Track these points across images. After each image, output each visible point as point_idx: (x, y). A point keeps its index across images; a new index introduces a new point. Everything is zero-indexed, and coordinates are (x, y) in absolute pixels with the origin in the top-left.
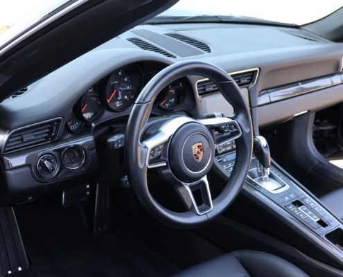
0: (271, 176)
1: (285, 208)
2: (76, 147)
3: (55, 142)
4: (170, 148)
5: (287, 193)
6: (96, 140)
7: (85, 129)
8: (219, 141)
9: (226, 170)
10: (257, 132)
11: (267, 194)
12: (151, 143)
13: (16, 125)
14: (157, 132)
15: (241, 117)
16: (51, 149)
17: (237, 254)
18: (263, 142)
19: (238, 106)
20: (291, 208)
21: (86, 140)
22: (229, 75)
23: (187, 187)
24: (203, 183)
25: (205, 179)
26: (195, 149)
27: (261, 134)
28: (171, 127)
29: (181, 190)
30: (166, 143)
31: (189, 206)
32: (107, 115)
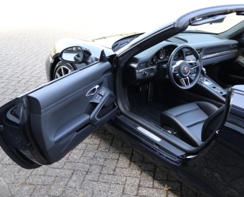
0: (206, 80)
1: (210, 89)
2: (152, 69)
3: (147, 67)
4: (179, 68)
5: (211, 85)
6: (157, 67)
7: (154, 64)
8: (192, 67)
9: (193, 78)
10: (202, 66)
11: (205, 85)
12: (174, 66)
13: (139, 62)
14: (175, 64)
15: (198, 61)
16: (146, 69)
17: (196, 102)
18: (204, 69)
19: (197, 58)
20: (212, 88)
21: (154, 67)
22: (195, 49)
23: (183, 79)
24: (187, 79)
25: (188, 78)
26: (185, 69)
27: (204, 67)
28: (179, 63)
29: (180, 80)
30: (178, 67)
31: (183, 84)
32: (159, 61)
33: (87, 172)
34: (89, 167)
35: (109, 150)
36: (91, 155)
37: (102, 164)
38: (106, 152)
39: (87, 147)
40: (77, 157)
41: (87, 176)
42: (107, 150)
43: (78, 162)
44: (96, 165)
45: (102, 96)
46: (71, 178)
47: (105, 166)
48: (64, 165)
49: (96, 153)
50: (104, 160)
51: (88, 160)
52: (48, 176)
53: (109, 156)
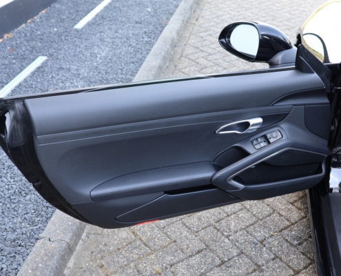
33: (223, 262)
34: (235, 254)
35: (300, 244)
36: (260, 234)
37: (260, 263)
38: (291, 244)
39: (269, 215)
40: (235, 226)
41: (217, 270)
42: (296, 242)
43: (228, 237)
44: (251, 258)
45: (269, 143)
46: (191, 256)
47: (262, 271)
48: (203, 229)
49: (272, 236)
50: (273, 256)
51: (245, 241)
52: (166, 234)
53: (288, 255)
